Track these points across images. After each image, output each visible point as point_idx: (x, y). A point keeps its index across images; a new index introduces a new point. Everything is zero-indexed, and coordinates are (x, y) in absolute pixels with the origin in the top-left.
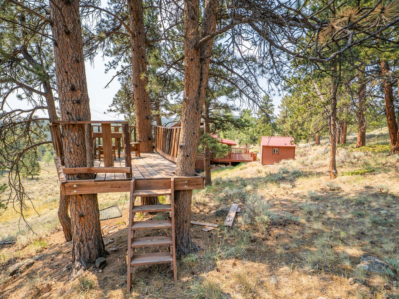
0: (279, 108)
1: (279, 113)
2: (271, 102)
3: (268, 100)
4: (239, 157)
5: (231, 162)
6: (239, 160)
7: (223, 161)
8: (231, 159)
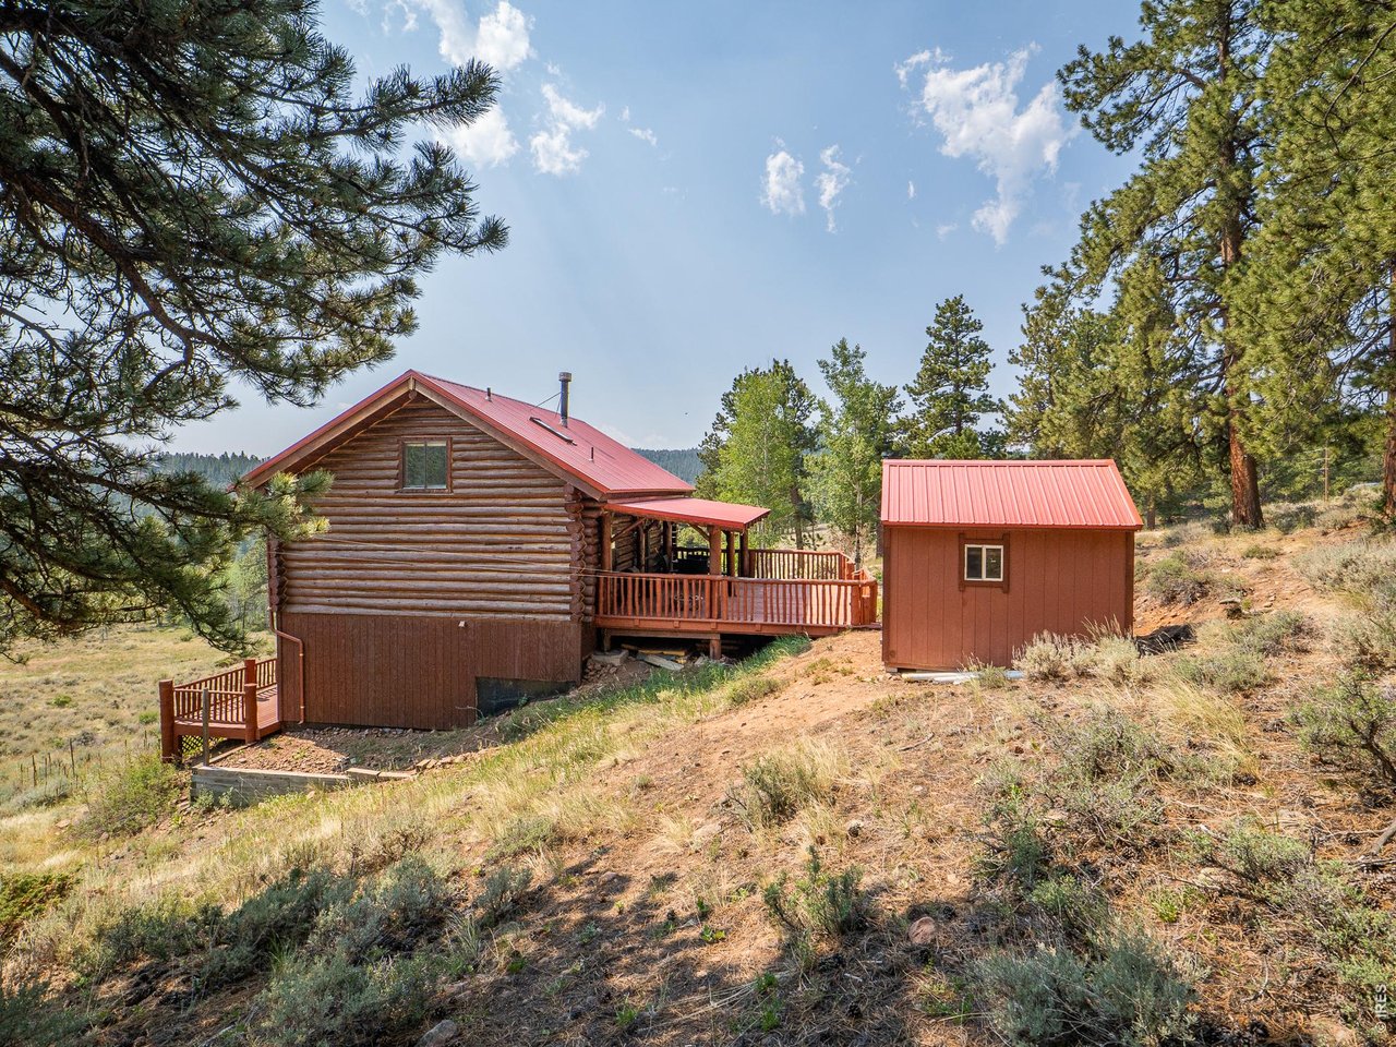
0: (1014, 360)
1: (1017, 390)
2: (972, 335)
3: (961, 327)
4: (765, 602)
5: (718, 637)
6: (769, 622)
7: (670, 626)
8: (719, 617)
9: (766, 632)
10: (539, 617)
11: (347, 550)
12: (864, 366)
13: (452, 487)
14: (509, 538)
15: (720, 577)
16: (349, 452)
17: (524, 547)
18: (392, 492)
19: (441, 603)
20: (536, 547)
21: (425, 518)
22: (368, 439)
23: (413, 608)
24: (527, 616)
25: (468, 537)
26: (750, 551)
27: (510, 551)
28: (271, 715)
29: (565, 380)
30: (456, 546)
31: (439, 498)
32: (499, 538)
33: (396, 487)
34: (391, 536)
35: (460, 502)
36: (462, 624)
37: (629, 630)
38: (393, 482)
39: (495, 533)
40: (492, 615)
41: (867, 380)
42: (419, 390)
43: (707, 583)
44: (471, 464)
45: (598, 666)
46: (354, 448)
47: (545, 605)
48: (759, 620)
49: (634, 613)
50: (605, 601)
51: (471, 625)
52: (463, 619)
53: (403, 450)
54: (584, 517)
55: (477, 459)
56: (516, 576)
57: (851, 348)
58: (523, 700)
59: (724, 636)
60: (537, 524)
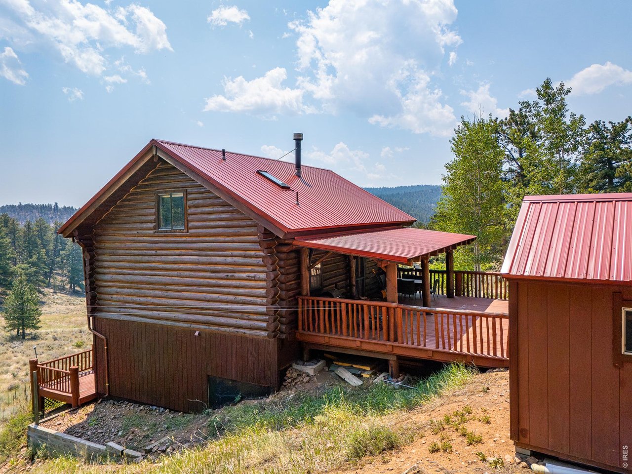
4: (437, 330)
5: (395, 358)
6: (441, 349)
7: (353, 345)
8: (396, 340)
9: (437, 358)
10: (248, 332)
11: (129, 274)
12: (566, 101)
13: (188, 228)
14: (226, 267)
15: (394, 305)
16: (127, 203)
17: (237, 275)
18: (152, 232)
19: (184, 316)
20: (244, 275)
21: (172, 252)
22: (136, 194)
23: (167, 319)
24: (241, 330)
25: (200, 267)
26: (456, 272)
27: (227, 278)
28: (90, 388)
29: (298, 139)
30: (192, 273)
31: (181, 236)
32: (220, 267)
33: (154, 228)
34: (153, 265)
35: (194, 239)
36: (197, 334)
37: (320, 345)
38: (151, 225)
39: (216, 264)
40: (216, 328)
41: (573, 115)
42: (160, 154)
43: (384, 309)
44: (199, 210)
45: (295, 375)
46: (129, 200)
47: (252, 323)
48: (431, 346)
49: (325, 332)
50: (303, 320)
51: (203, 335)
52: (198, 329)
53: (159, 200)
54: (278, 252)
55: (203, 206)
56: (231, 297)
57: (555, 86)
58: (237, 399)
59: (399, 358)
60: (245, 257)
